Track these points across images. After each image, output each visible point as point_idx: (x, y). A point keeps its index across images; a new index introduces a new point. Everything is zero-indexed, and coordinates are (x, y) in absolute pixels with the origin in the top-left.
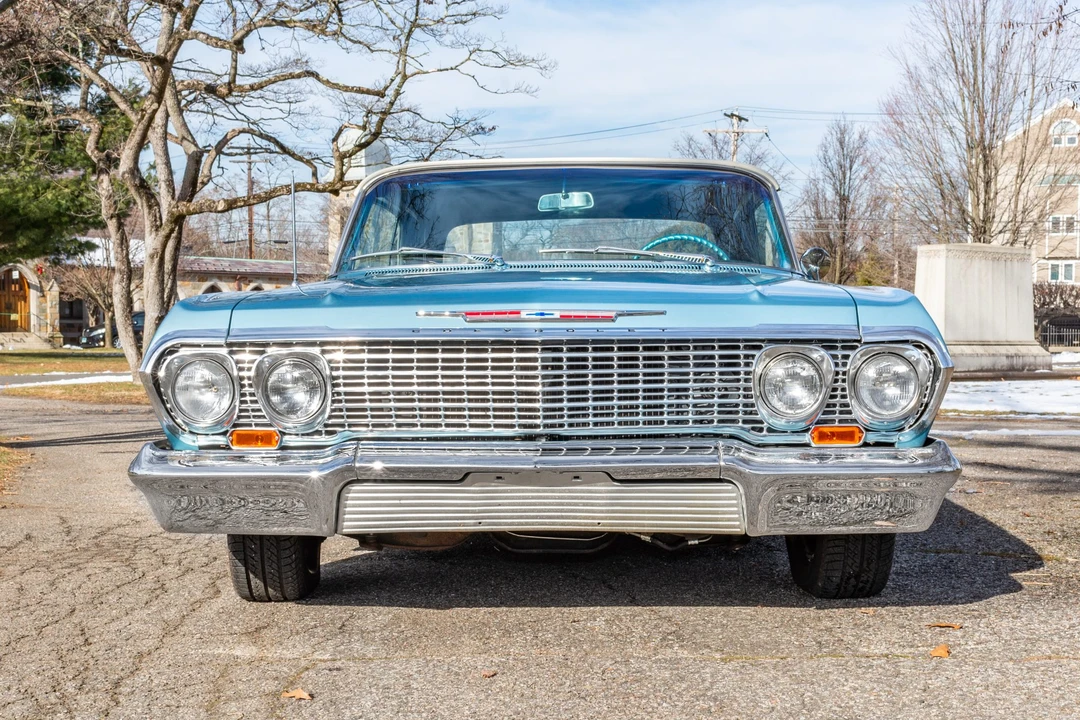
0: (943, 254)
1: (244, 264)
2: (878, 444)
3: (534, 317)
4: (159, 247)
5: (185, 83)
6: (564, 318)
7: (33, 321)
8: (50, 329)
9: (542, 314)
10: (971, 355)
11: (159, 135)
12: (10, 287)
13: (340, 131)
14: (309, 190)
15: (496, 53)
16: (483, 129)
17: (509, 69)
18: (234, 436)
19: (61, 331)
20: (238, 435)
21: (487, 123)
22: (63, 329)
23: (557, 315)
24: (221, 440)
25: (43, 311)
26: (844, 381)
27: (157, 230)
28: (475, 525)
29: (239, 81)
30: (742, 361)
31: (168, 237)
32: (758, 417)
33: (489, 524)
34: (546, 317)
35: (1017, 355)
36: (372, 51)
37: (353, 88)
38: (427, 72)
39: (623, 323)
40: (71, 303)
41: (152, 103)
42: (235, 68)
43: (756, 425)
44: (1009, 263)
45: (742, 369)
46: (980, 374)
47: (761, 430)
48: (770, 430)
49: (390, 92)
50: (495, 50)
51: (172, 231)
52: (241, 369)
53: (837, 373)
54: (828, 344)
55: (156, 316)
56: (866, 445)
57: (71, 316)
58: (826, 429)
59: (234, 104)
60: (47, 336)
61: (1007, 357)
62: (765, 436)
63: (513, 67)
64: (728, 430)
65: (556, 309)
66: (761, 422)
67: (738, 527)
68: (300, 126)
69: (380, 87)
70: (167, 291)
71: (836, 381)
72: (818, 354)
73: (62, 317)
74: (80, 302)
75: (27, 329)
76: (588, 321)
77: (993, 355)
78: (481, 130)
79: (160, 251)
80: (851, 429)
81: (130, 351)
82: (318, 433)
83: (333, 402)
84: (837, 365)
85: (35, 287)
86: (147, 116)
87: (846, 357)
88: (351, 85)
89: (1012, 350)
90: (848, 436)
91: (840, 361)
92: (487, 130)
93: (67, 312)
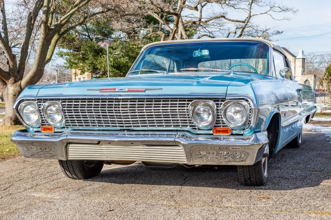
2: (237, 135)
3: (120, 90)
5: (187, 21)
6: (129, 91)
11: (180, 37)
13: (229, 34)
15: (280, 8)
16: (279, 32)
17: (283, 13)
18: (42, 128)
20: (43, 128)
21: (281, 31)
23: (127, 90)
28: (106, 158)
29: (202, 20)
30: (186, 105)
32: (194, 124)
33: (110, 158)
36: (235, 9)
37: (235, 20)
38: (257, 15)
41: (175, 27)
42: (201, 16)
43: (194, 127)
45: (186, 108)
47: (196, 129)
49: (246, 21)
50: (279, 7)
53: (218, 110)
54: (216, 100)
56: (232, 134)
58: (218, 129)
59: (205, 27)
62: (197, 131)
63: (284, 11)
64: (184, 128)
65: (126, 88)
68: (224, 33)
69: (243, 20)
71: (218, 112)
72: (211, 103)
76: (136, 92)
78: (278, 33)
80: (227, 129)
86: (174, 31)
88: (234, 19)
90: (226, 131)
91: (219, 106)
92: (280, 33)
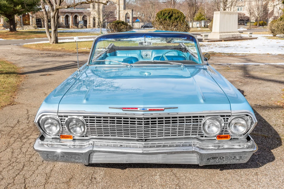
0: (219, 13)
1: (73, 10)
2: (234, 139)
3: (142, 110)
4: (54, 15)
6: (150, 110)
7: (31, 23)
8: (34, 25)
9: (144, 109)
10: (225, 35)
12: (26, 16)
14: (85, 3)
19: (36, 25)
20: (62, 136)
22: (37, 24)
23: (148, 109)
24: (58, 137)
25: (32, 21)
26: (227, 125)
27: (53, 12)
28: (126, 162)
30: (199, 121)
31: (55, 13)
32: (202, 134)
33: (130, 162)
34: (145, 110)
35: (234, 35)
39: (166, 111)
40: (38, 19)
44: (233, 15)
45: (199, 123)
46: (226, 39)
47: (203, 137)
48: (205, 137)
51: (56, 12)
52: (62, 121)
53: (225, 123)
55: (54, 30)
56: (231, 139)
57: (38, 22)
58: (221, 136)
60: (34, 26)
61: (232, 35)
64: (194, 136)
66: (203, 135)
67: (197, 163)
70: (56, 24)
71: (225, 125)
73: (36, 22)
74: (40, 19)
75: (29, 25)
77: (229, 35)
79: (54, 16)
80: (227, 136)
81: (49, 37)
82: (84, 136)
83: (87, 130)
84: (225, 121)
85: (31, 16)
87: (228, 119)
89: (233, 34)
91: (226, 120)
93: (38, 21)
